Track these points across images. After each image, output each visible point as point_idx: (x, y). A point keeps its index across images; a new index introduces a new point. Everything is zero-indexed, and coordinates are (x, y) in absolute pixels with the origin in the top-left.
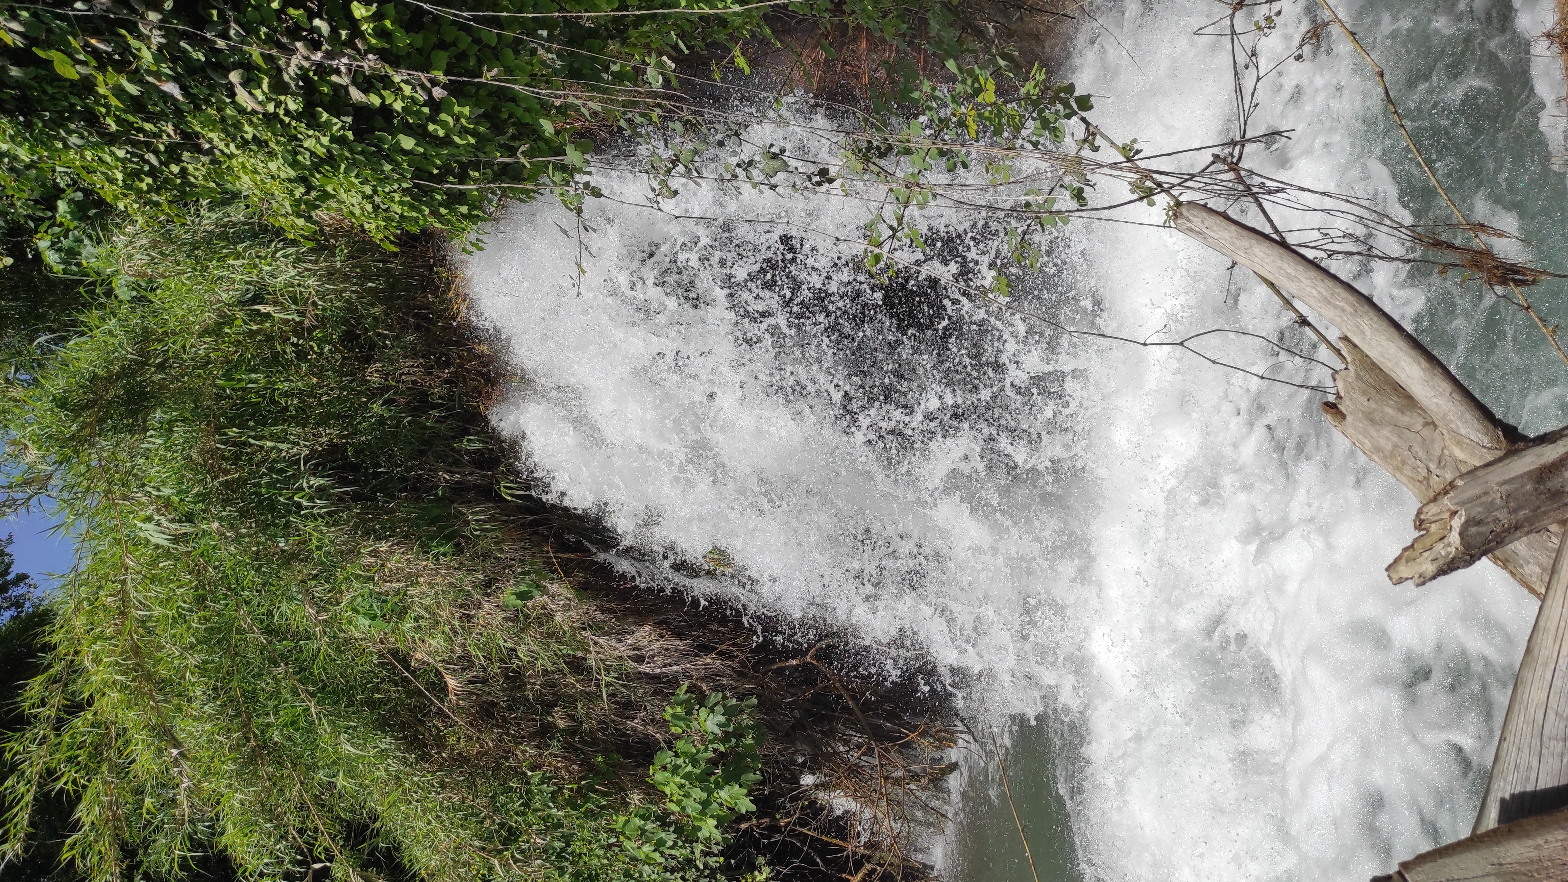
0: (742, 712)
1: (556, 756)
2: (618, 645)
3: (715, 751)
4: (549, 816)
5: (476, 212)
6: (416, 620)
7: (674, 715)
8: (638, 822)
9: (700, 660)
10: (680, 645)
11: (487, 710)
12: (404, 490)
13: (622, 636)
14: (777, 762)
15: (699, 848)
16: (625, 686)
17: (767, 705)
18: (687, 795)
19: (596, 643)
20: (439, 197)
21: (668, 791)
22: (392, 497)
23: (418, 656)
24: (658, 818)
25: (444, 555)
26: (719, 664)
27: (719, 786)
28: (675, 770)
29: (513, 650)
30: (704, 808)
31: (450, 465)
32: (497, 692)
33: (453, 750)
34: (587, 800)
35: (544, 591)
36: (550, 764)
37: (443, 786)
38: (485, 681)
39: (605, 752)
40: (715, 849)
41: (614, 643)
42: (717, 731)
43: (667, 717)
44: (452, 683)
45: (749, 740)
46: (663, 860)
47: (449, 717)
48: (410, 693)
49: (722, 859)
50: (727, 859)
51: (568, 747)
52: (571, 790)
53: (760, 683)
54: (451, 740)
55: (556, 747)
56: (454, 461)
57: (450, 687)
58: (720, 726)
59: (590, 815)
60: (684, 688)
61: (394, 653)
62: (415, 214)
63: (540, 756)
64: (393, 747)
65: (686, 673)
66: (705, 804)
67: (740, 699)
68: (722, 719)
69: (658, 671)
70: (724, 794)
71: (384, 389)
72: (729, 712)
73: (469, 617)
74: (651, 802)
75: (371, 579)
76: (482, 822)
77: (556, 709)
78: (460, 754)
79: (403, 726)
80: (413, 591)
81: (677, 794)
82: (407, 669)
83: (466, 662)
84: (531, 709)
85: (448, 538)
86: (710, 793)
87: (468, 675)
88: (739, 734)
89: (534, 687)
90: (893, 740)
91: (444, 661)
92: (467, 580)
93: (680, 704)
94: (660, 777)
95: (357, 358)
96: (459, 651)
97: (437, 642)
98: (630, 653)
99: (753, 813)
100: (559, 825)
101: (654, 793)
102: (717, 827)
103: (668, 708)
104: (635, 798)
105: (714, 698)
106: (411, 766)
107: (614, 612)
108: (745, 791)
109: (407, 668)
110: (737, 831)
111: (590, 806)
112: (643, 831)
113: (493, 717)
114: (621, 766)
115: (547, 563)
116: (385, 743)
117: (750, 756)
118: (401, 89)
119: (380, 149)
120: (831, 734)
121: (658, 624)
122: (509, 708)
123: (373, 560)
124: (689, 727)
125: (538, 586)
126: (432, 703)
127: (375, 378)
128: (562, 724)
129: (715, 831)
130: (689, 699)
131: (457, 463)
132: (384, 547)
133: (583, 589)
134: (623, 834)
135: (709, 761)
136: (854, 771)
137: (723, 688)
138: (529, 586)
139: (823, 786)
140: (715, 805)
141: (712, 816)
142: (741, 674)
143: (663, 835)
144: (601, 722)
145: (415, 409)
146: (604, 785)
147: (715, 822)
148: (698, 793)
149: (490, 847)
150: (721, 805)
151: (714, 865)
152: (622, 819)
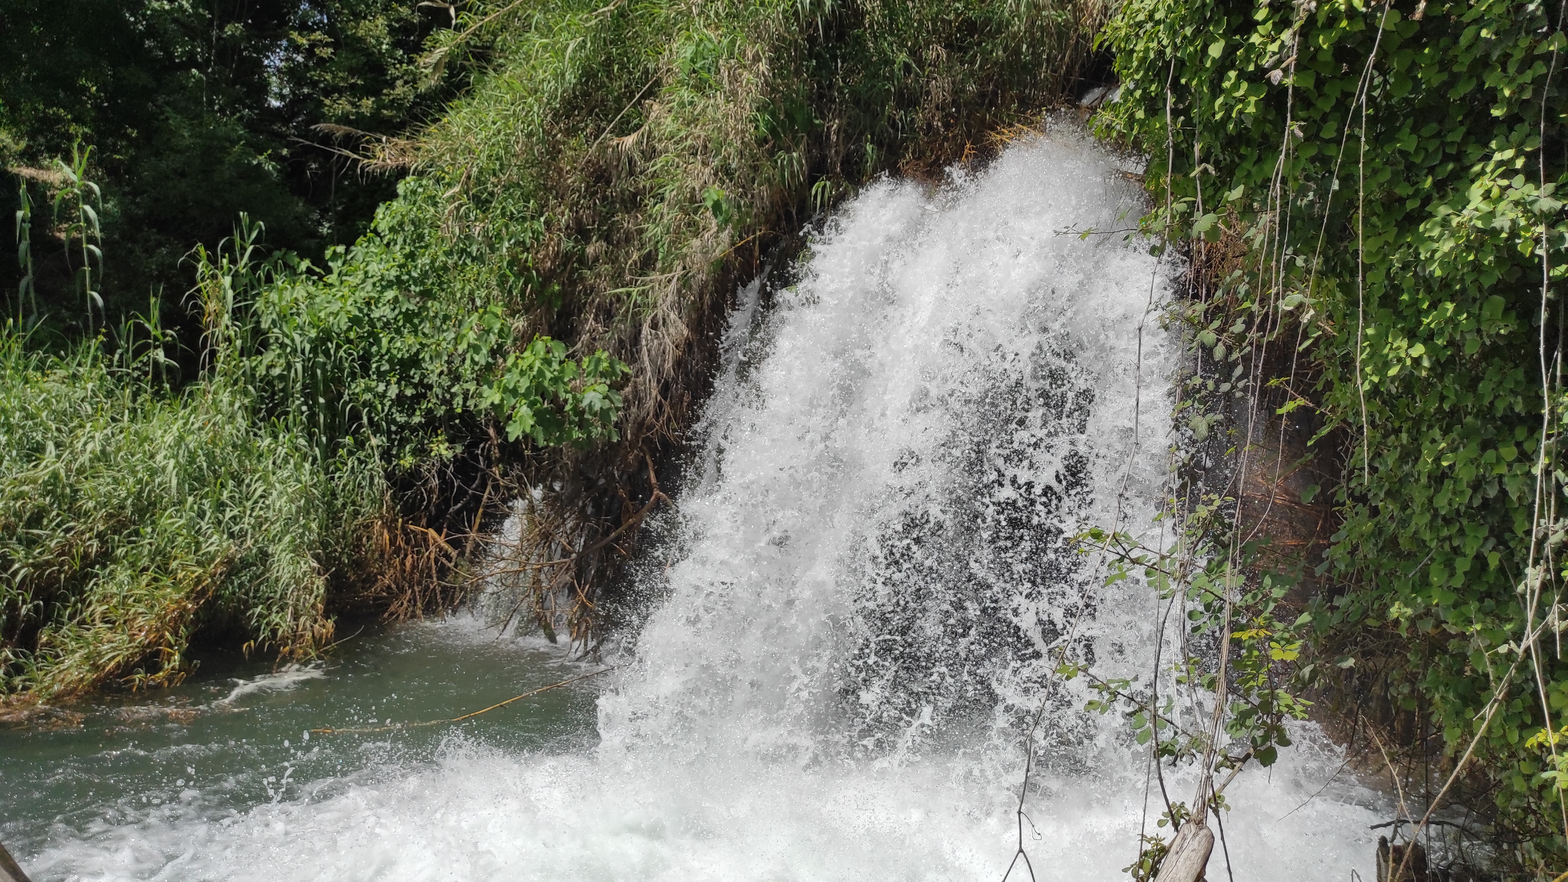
0: (604, 426)
1: (559, 245)
2: (668, 302)
3: (566, 401)
4: (502, 239)
5: (1136, 127)
6: (691, 103)
7: (599, 360)
8: (497, 327)
9: (654, 384)
10: (668, 365)
11: (602, 176)
12: (820, 86)
13: (678, 306)
14: (555, 462)
15: (472, 387)
16: (627, 311)
17: (611, 451)
18: (522, 373)
19: (670, 281)
20: (1153, 88)
21: (526, 354)
22: (812, 75)
23: (656, 107)
24: (500, 346)
25: (757, 128)
26: (650, 404)
27: (531, 405)
28: (547, 362)
29: (662, 200)
30: (510, 391)
31: (845, 131)
32: (621, 185)
33: (564, 143)
34: (518, 276)
35: (721, 229)
36: (551, 239)
37: (530, 135)
38: (631, 173)
39: (562, 294)
40: (471, 403)
41: (670, 299)
42: (585, 403)
43: (598, 354)
44: (629, 140)
45: (576, 434)
46: (460, 351)
47: (596, 138)
48: (618, 100)
49: (459, 410)
50: (460, 416)
51: (567, 258)
52: (526, 261)
53: (633, 445)
54: (573, 142)
55: (567, 245)
56: (849, 134)
57: (625, 139)
58: (590, 406)
59: (502, 280)
60: (626, 370)
61: (658, 83)
62: (1135, 64)
63: (560, 230)
64: (566, 85)
65: (642, 371)
66: (514, 392)
67: (616, 425)
68: (597, 407)
69: (644, 342)
70: (524, 410)
71: (921, 63)
72: (604, 414)
73: (695, 154)
74: (515, 340)
75: (731, 55)
76: (494, 175)
77: (604, 244)
78: (560, 151)
79: (585, 94)
80: (721, 100)
81: (523, 364)
82: (642, 97)
83: (650, 154)
84: (604, 220)
85: (773, 131)
86: (526, 395)
87: (637, 156)
88: (583, 425)
89: (626, 222)
90: (578, 576)
91: (650, 132)
92: (731, 150)
93: (612, 365)
94: (540, 346)
95: (950, 35)
96: (659, 147)
97: (669, 124)
98: (660, 316)
99: (506, 439)
100: (493, 250)
101: (525, 340)
102: (492, 404)
103: (606, 354)
104: (520, 323)
105: (618, 399)
106: (548, 103)
107: (701, 298)
108: (528, 430)
109: (644, 97)
110: (487, 425)
111: (512, 279)
112: (488, 331)
113: (596, 183)
114: (549, 309)
115: (750, 230)
116: (571, 78)
117: (561, 436)
118: (1274, 41)
119: (1207, 22)
120: (582, 515)
121: (689, 344)
122: (604, 198)
123: (750, 56)
124: (589, 374)
125: (726, 221)
126: (610, 122)
127: (931, 55)
128: (590, 250)
129: (489, 402)
130: (616, 375)
131: (848, 138)
132: (763, 67)
133: (723, 267)
134: (485, 312)
135: (556, 395)
136: (546, 537)
137: (626, 409)
138: (727, 211)
139: (531, 509)
140: (513, 401)
141: (502, 400)
142: (640, 425)
143: (484, 351)
144: (592, 289)
145: (901, 94)
146: (531, 293)
147: (497, 402)
148: (524, 384)
149: (472, 181)
150: (514, 408)
151: (455, 402)
152: (499, 311)
